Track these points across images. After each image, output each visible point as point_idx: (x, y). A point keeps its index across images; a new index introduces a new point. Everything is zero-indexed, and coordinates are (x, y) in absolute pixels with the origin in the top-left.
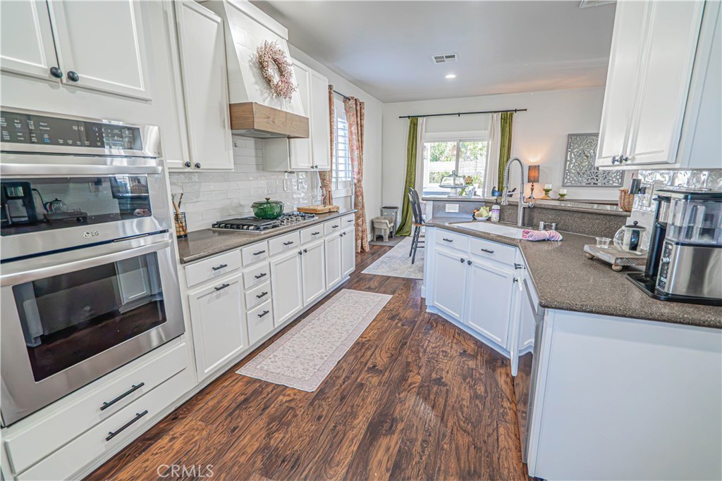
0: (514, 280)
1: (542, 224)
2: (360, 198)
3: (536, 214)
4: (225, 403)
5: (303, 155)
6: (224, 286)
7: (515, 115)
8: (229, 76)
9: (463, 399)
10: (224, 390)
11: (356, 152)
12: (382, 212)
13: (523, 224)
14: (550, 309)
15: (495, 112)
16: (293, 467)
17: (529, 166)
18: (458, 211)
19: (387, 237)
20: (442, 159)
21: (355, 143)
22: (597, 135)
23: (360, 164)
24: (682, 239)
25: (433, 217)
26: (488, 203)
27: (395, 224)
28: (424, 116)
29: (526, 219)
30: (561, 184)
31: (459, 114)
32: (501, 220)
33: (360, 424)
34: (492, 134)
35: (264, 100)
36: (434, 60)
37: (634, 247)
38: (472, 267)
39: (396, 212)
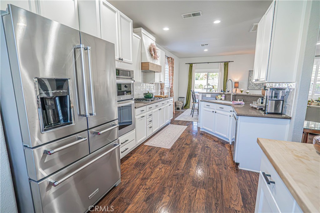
0: (230, 116)
1: (239, 100)
2: (172, 93)
3: (237, 97)
4: (144, 151)
5: (158, 78)
6: (143, 116)
7: (229, 63)
8: (142, 55)
9: (215, 151)
10: (142, 148)
11: (171, 77)
12: (178, 99)
13: (233, 100)
14: (239, 116)
15: (222, 62)
16: (170, 163)
17: (235, 82)
18: (210, 97)
19: (181, 108)
20: (200, 79)
21: (171, 73)
22: (253, 71)
23: (172, 81)
24: (270, 99)
25: (202, 99)
26: (220, 94)
27: (184, 103)
28: (195, 63)
29: (234, 98)
30: (247, 89)
31: (208, 63)
32: (225, 99)
33: (186, 155)
34: (221, 71)
35: (151, 61)
36: (201, 46)
37: (262, 103)
38: (216, 114)
39: (184, 99)
